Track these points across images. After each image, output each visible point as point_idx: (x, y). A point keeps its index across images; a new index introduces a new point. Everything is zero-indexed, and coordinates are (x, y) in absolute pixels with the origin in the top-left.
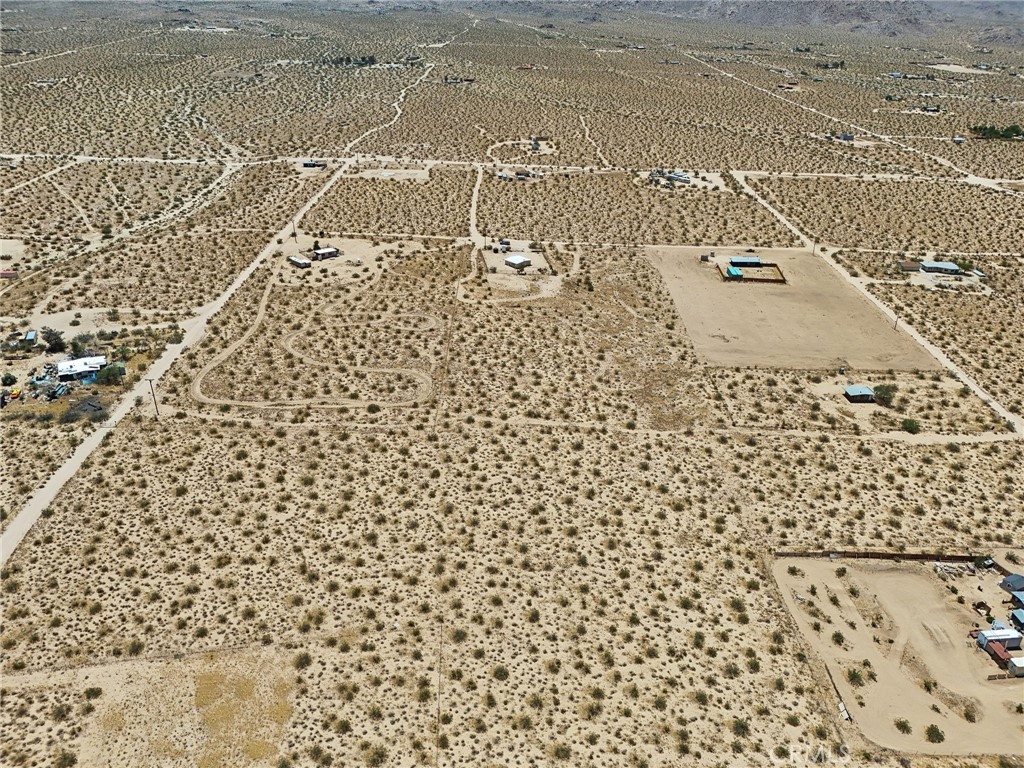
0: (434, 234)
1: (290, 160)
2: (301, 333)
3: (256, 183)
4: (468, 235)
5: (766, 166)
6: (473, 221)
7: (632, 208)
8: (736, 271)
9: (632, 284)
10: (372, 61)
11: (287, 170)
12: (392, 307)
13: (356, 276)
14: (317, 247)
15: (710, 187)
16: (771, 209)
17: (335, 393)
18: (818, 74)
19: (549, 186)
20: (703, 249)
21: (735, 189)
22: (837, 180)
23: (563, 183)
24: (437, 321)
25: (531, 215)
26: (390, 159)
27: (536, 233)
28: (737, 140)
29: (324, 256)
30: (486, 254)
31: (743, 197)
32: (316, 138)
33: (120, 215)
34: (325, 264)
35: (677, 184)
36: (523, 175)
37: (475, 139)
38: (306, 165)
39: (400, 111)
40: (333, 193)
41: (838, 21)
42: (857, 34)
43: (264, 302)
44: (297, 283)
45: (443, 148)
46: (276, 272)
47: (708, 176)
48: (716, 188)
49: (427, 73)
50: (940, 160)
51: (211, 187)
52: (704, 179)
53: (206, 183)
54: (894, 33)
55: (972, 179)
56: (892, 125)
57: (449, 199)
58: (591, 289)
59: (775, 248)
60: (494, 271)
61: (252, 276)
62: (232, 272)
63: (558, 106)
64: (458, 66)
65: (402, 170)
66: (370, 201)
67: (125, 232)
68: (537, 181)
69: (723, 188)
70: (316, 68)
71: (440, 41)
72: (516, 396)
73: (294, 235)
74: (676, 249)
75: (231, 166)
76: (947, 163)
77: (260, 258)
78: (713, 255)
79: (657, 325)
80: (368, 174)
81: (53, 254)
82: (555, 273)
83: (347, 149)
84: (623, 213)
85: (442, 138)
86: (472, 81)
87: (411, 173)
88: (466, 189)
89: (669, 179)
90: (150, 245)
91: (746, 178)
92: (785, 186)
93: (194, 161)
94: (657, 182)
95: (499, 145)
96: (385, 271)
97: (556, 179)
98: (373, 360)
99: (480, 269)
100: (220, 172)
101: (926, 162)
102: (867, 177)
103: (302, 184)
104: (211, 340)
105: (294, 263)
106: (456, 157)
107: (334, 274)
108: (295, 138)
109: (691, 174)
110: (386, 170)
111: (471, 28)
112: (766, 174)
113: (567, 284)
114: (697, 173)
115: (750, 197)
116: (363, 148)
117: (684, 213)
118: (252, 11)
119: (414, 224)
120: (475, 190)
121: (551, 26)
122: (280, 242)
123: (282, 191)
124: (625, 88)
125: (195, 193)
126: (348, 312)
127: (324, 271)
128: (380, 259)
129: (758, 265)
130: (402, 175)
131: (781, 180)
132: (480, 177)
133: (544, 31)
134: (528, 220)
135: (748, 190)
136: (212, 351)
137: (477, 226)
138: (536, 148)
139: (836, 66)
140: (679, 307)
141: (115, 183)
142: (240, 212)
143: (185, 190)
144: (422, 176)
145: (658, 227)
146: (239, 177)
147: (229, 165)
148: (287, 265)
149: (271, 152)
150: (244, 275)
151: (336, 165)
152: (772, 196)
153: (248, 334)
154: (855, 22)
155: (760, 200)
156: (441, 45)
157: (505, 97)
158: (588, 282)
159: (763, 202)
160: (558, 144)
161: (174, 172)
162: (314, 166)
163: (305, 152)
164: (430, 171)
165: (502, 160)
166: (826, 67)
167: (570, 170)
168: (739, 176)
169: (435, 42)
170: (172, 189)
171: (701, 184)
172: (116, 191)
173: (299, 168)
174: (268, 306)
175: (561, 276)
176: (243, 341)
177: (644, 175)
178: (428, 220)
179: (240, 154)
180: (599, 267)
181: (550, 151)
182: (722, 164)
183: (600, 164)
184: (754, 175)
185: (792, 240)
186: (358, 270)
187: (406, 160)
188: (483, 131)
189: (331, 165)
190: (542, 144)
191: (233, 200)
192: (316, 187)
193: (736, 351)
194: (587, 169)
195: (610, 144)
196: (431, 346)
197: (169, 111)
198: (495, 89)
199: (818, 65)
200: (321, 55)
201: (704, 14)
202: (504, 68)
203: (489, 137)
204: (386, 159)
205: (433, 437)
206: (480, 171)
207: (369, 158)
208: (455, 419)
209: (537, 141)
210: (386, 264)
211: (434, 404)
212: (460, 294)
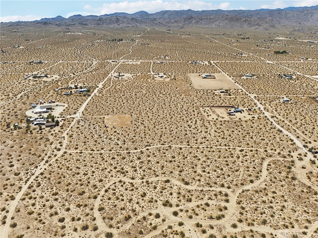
0: (143, 72)
1: (108, 61)
3: (102, 65)
4: (150, 72)
5: (219, 60)
7: (186, 68)
8: (206, 77)
9: (184, 79)
10: (122, 40)
11: (108, 63)
12: (136, 83)
13: (128, 79)
14: (119, 74)
15: (205, 64)
16: (217, 67)
18: (241, 40)
19: (168, 64)
21: (210, 64)
22: (235, 62)
23: (171, 64)
24: (145, 84)
25: (164, 69)
27: (165, 72)
28: (214, 55)
29: (121, 76)
30: (154, 75)
31: (212, 66)
32: (112, 57)
33: (75, 71)
34: (122, 77)
35: (197, 63)
36: (162, 63)
37: (150, 56)
38: (112, 62)
39: (131, 51)
40: (120, 66)
41: (252, 27)
42: (257, 30)
43: (112, 82)
44: (117, 80)
46: (112, 78)
47: (205, 62)
49: (137, 43)
50: (261, 58)
51: (92, 66)
52: (204, 63)
53: (91, 65)
54: (267, 30)
55: (268, 62)
56: (255, 52)
57: (146, 67)
59: (216, 73)
60: (156, 77)
61: (108, 79)
62: (104, 78)
63: (171, 49)
64: (145, 41)
66: (128, 67)
67: (78, 74)
68: (165, 63)
69: (208, 64)
70: (107, 42)
71: (139, 35)
73: (114, 73)
74: (194, 74)
75: (94, 63)
76: (263, 59)
78: (202, 75)
79: (188, 84)
80: (127, 63)
81: (65, 77)
82: (168, 78)
83: (121, 59)
84: (184, 69)
85: (142, 56)
86: (148, 44)
87: (136, 63)
88: (149, 65)
89: (195, 63)
91: (214, 62)
92: (222, 63)
93: (86, 62)
94: (193, 63)
95: (156, 57)
97: (170, 63)
99: (153, 77)
100: (93, 64)
101: (258, 59)
102: (242, 62)
103: (112, 65)
105: (115, 77)
106: (146, 60)
107: (124, 78)
108: (107, 57)
109: (201, 62)
110: (130, 62)
111: (147, 31)
112: (218, 61)
113: (171, 79)
115: (213, 66)
116: (124, 58)
117: (197, 68)
119: (139, 71)
120: (151, 65)
121: (170, 30)
122: (111, 74)
123: (109, 66)
124: (189, 45)
125: (89, 67)
127: (122, 78)
129: (210, 76)
130: (134, 63)
131: (222, 62)
132: (152, 63)
133: (168, 31)
134: (163, 70)
135: (213, 64)
137: (152, 71)
138: (165, 58)
139: (247, 38)
140: (193, 82)
141: (71, 66)
142: (101, 70)
143: (86, 67)
144: (139, 63)
145: (191, 71)
146: (97, 64)
147: (94, 62)
148: (114, 77)
149: (103, 60)
150: (106, 79)
152: (219, 65)
153: (110, 86)
154: (257, 27)
155: (215, 66)
156: (140, 36)
157: (157, 48)
158: (175, 79)
159: (216, 66)
160: (170, 57)
161: (82, 64)
162: (114, 62)
163: (111, 59)
164: (141, 62)
165: (157, 60)
166: (244, 39)
167: (173, 62)
168: (212, 62)
169: (137, 35)
170: (84, 67)
172: (72, 67)
173: (111, 62)
175: (169, 78)
177: (190, 62)
178: (141, 70)
179: (96, 60)
181: (168, 58)
182: (209, 60)
183: (180, 60)
184: (215, 62)
185: (220, 72)
186: (129, 78)
187: (135, 60)
188: (152, 55)
189: (118, 62)
191: (98, 68)
192: (116, 65)
193: (202, 87)
194: (177, 61)
195: (183, 57)
196: (145, 87)
197: (75, 52)
198: (155, 46)
199: (242, 38)
200: (108, 39)
201: (214, 26)
202: (157, 41)
203: (154, 56)
204: (130, 60)
205: (146, 97)
206: (152, 62)
207: (126, 60)
208: (150, 96)
209: (165, 56)
210: (134, 77)
211: (146, 94)
212: (149, 81)
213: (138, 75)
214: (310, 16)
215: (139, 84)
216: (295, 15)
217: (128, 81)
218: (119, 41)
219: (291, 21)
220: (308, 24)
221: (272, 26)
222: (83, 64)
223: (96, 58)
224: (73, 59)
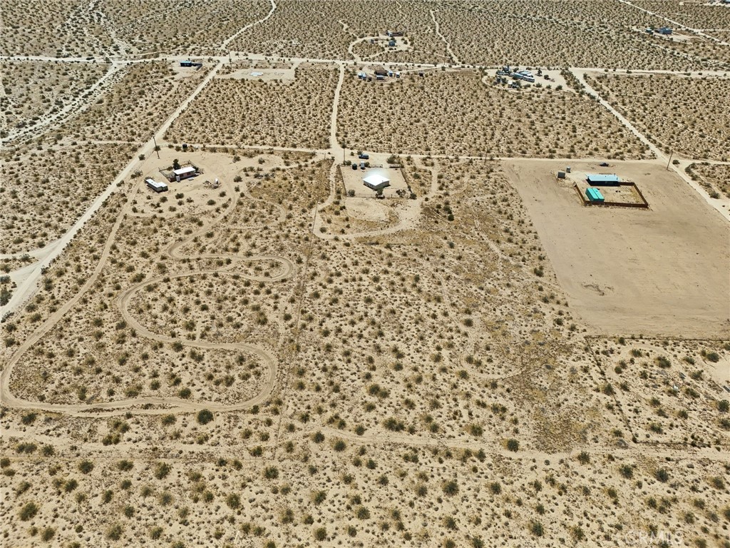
0: (294, 146)
2: (141, 287)
3: (137, 80)
4: (328, 147)
6: (333, 130)
9: (492, 210)
11: (165, 69)
15: (554, 86)
16: (614, 112)
17: (164, 386)
19: (405, 86)
20: (558, 163)
21: (577, 88)
22: (668, 78)
23: (419, 83)
24: (291, 265)
25: (389, 121)
26: (261, 57)
27: (394, 143)
29: (182, 176)
30: (345, 171)
31: (585, 97)
35: (524, 83)
36: (381, 74)
37: (338, 35)
38: (183, 65)
39: (275, 6)
40: (203, 97)
43: (110, 241)
45: (309, 45)
47: (551, 74)
48: (559, 88)
51: (93, 88)
52: (546, 77)
53: (89, 83)
57: (312, 102)
58: (451, 219)
60: (352, 194)
61: (105, 204)
62: (85, 199)
65: (271, 70)
66: (237, 106)
68: (394, 80)
69: (565, 88)
72: (374, 390)
73: (158, 149)
75: (116, 64)
77: (118, 180)
79: (524, 269)
80: (238, 75)
82: (414, 196)
83: (223, 46)
84: (476, 118)
87: (278, 73)
88: (328, 90)
90: (12, 162)
91: (586, 75)
93: (84, 59)
94: (505, 82)
95: (359, 40)
96: (242, 195)
97: (411, 78)
98: (214, 330)
99: (338, 191)
100: (105, 71)
102: (694, 74)
103: (176, 86)
104: (40, 299)
106: (321, 54)
107: (189, 200)
109: (534, 72)
112: (604, 71)
113: (426, 211)
114: (540, 72)
115: (593, 98)
116: (239, 45)
119: (277, 133)
120: (337, 92)
125: (77, 95)
126: (196, 255)
127: (180, 196)
128: (238, 180)
130: (269, 75)
131: (617, 78)
132: (342, 76)
135: (589, 89)
136: (37, 318)
137: (337, 135)
138: (392, 44)
143: (68, 91)
144: (288, 75)
145: (511, 134)
146: (122, 76)
149: (155, 49)
150: (97, 204)
151: (211, 64)
152: (612, 96)
153: (84, 288)
155: (602, 101)
159: (605, 103)
160: (411, 40)
161: (63, 71)
162: (190, 65)
164: (297, 70)
165: (362, 57)
167: (425, 67)
168: (577, 74)
171: (545, 83)
173: (176, 68)
174: (114, 247)
175: (420, 200)
176: (75, 301)
177: (492, 73)
178: (290, 128)
180: (457, 187)
181: (405, 47)
183: (451, 61)
184: (593, 72)
185: (642, 150)
187: (275, 57)
188: (346, 26)
189: (207, 65)
190: (398, 39)
191: (109, 104)
192: (193, 85)
193: (614, 309)
194: (439, 66)
203: (351, 32)
204: (257, 58)
206: (342, 69)
207: (241, 56)
209: (393, 37)
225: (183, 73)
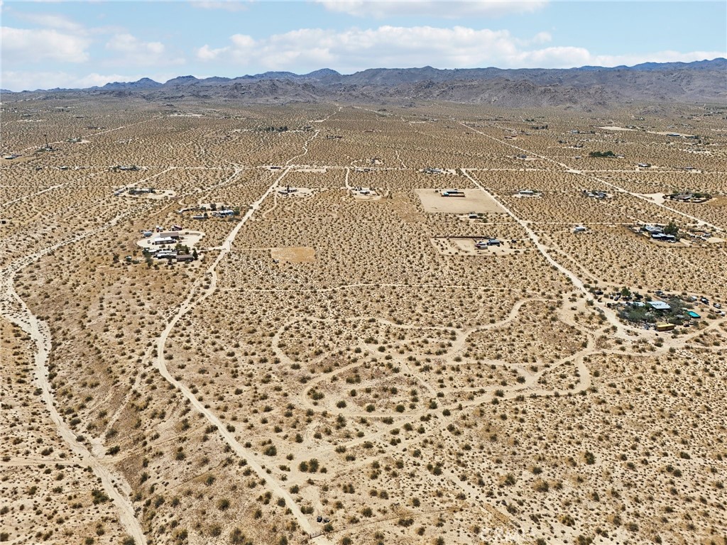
0: (332, 186)
1: (264, 167)
3: (252, 175)
5: (478, 167)
7: (413, 179)
8: (448, 194)
9: (407, 198)
10: (286, 129)
11: (264, 170)
12: (320, 202)
13: (305, 196)
14: (288, 189)
15: (449, 173)
18: (529, 131)
19: (378, 173)
21: (459, 174)
22: (507, 170)
25: (370, 181)
26: (309, 166)
27: (372, 186)
29: (292, 191)
30: (352, 191)
31: (462, 176)
32: (271, 160)
33: (203, 183)
34: (293, 193)
36: (367, 171)
37: (345, 159)
38: (271, 168)
39: (307, 150)
40: (287, 176)
41: (558, 104)
42: (568, 111)
44: (285, 198)
45: (331, 162)
46: (276, 195)
47: (449, 170)
48: (451, 174)
49: (316, 135)
50: (561, 164)
51: (233, 175)
52: (447, 171)
53: (230, 174)
54: (590, 111)
55: (571, 170)
56: (552, 153)
57: (336, 177)
59: (467, 188)
60: (356, 194)
61: (268, 196)
63: (385, 147)
64: (332, 131)
66: (303, 178)
69: (454, 174)
70: (257, 133)
71: (321, 119)
73: (277, 186)
74: (427, 190)
75: (237, 170)
77: (268, 192)
78: (440, 191)
80: (299, 170)
81: (187, 194)
82: (378, 195)
83: (287, 163)
84: (409, 181)
85: (329, 159)
86: (341, 137)
87: (318, 170)
88: (343, 174)
89: (431, 171)
93: (220, 168)
94: (426, 172)
95: (356, 161)
97: (382, 171)
99: (351, 194)
100: (234, 171)
101: (555, 165)
102: (521, 170)
103: (273, 174)
105: (281, 193)
106: (337, 165)
107: (297, 195)
108: (261, 160)
110: (307, 169)
111: (338, 112)
112: (476, 169)
113: (383, 198)
114: (445, 169)
116: (295, 162)
117: (434, 180)
118: (207, 105)
120: (347, 175)
121: (385, 110)
122: (273, 188)
123: (266, 175)
125: (228, 178)
127: (293, 195)
128: (313, 192)
129: (456, 193)
130: (314, 171)
132: (348, 171)
133: (380, 113)
134: (369, 183)
135: (465, 174)
137: (348, 184)
138: (373, 162)
139: (543, 128)
140: (422, 202)
141: (193, 175)
142: (253, 181)
143: (223, 176)
144: (323, 171)
145: (422, 184)
146: (243, 172)
147: (236, 170)
148: (279, 193)
149: (253, 165)
150: (265, 196)
151: (285, 168)
154: (568, 105)
155: (468, 177)
156: (322, 121)
157: (358, 144)
158: (391, 197)
159: (470, 178)
160: (384, 161)
161: (214, 172)
162: (275, 168)
163: (269, 164)
164: (327, 169)
165: (358, 166)
166: (537, 128)
168: (463, 170)
169: (318, 119)
170: (218, 176)
172: (195, 177)
173: (269, 169)
175: (381, 196)
177: (421, 170)
178: (329, 183)
179: (239, 166)
181: (380, 163)
182: (458, 167)
183: (402, 167)
184: (470, 170)
185: (474, 187)
186: (306, 194)
187: (315, 166)
188: (348, 157)
189: (283, 168)
190: (377, 161)
191: (246, 178)
192: (280, 174)
195: (408, 161)
196: (336, 209)
197: (195, 152)
198: (353, 140)
199: (533, 128)
200: (257, 127)
201: (478, 101)
202: (358, 131)
203: (351, 158)
204: (306, 166)
205: (339, 224)
206: (349, 169)
207: (298, 166)
208: (345, 221)
209: (374, 160)
210: (315, 193)
211: (339, 219)
212: (344, 199)
213: (322, 190)
214: (685, 81)
215: (325, 203)
216: (654, 79)
217: (305, 200)
218: (280, 131)
219: (645, 92)
220: (680, 99)
221: (600, 103)
222: (216, 172)
223: (239, 162)
224: (194, 162)
225: (273, 170)
